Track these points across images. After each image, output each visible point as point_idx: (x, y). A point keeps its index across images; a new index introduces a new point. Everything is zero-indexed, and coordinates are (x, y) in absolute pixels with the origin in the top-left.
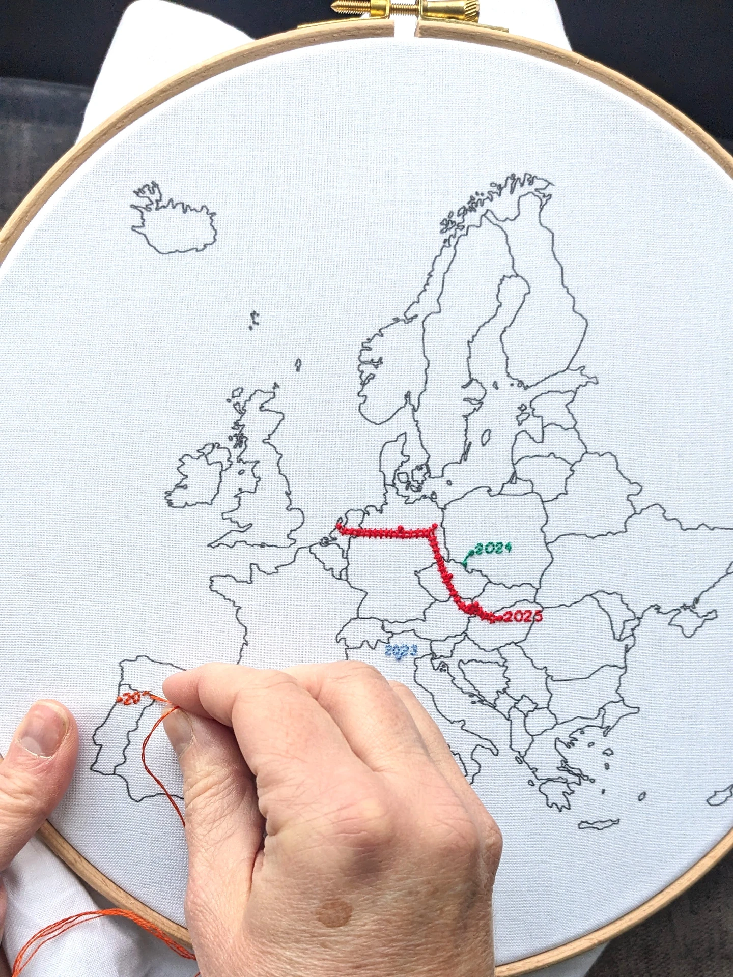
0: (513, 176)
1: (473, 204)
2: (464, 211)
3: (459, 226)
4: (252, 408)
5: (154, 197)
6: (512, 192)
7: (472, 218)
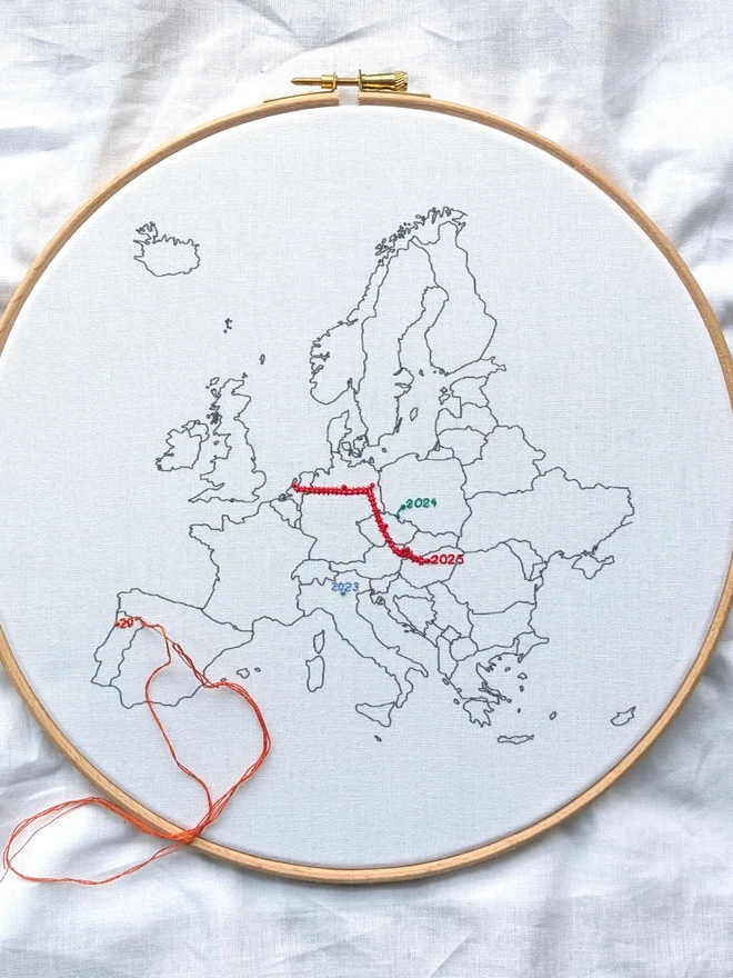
0: (434, 210)
1: (402, 233)
2: (395, 238)
3: (391, 250)
4: (226, 392)
5: (152, 234)
6: (433, 222)
7: (401, 243)
